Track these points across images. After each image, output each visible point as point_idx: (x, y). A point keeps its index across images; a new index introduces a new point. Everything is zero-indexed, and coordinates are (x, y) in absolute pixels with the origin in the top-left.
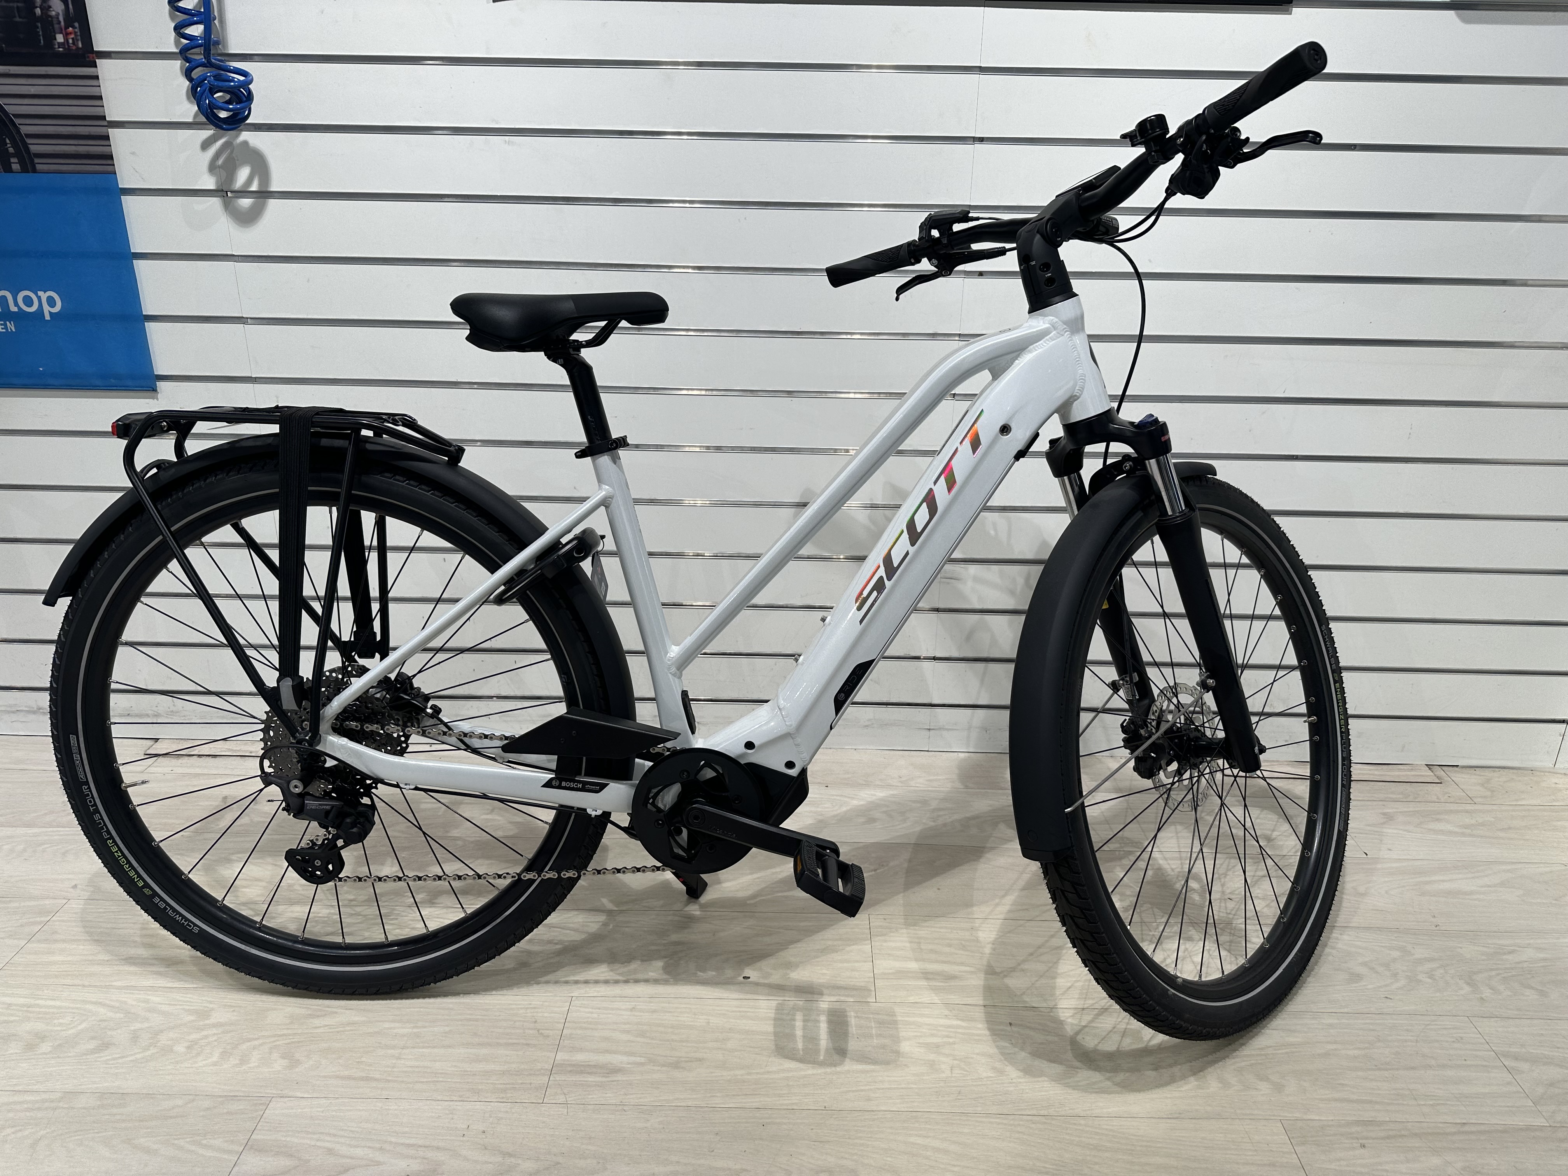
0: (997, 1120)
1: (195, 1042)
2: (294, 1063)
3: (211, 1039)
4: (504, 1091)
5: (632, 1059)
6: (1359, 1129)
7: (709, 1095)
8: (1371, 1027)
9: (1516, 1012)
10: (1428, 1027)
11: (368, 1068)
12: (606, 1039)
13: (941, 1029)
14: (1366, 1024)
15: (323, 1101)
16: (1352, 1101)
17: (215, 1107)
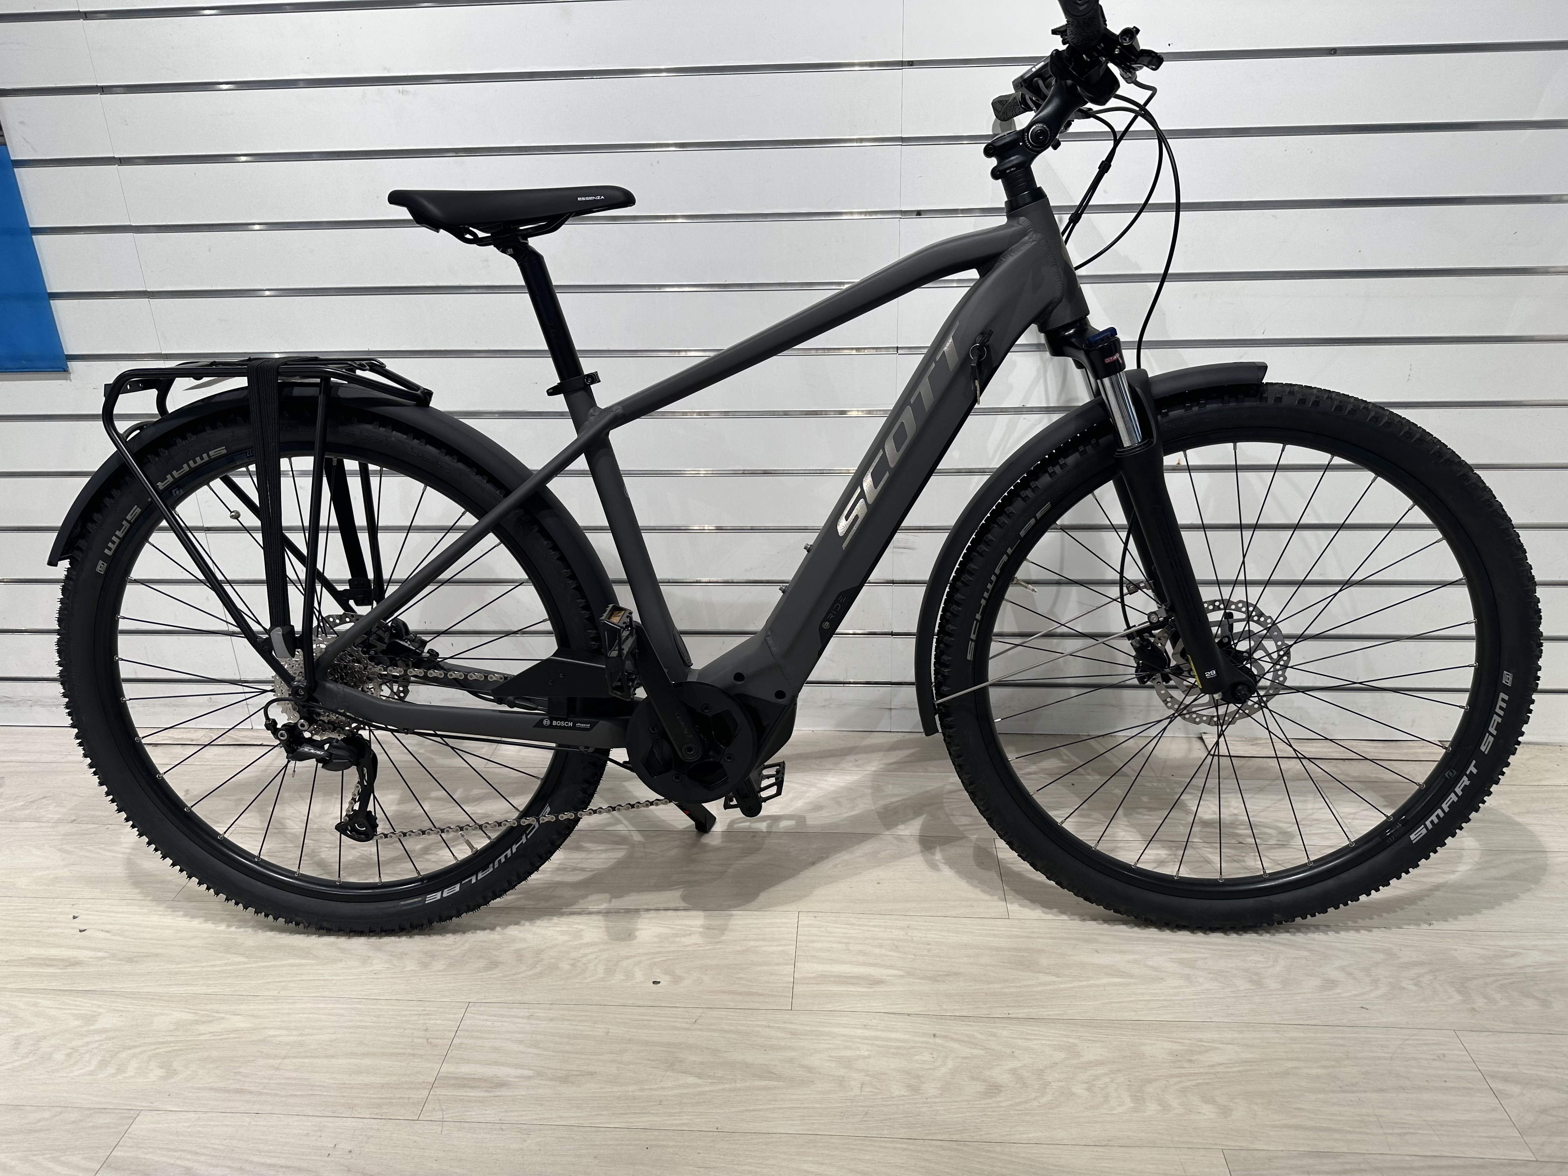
0: (904, 1146)
1: (75, 1049)
2: (171, 1073)
3: (92, 1046)
4: (380, 1106)
5: (520, 1072)
6: (1311, 1161)
7: (594, 1113)
8: (1340, 1042)
9: (1511, 1025)
10: (1407, 1042)
11: (243, 1079)
12: (496, 1049)
13: (857, 1040)
14: (1335, 1038)
15: (192, 1115)
16: (1308, 1129)
17: (82, 1120)
